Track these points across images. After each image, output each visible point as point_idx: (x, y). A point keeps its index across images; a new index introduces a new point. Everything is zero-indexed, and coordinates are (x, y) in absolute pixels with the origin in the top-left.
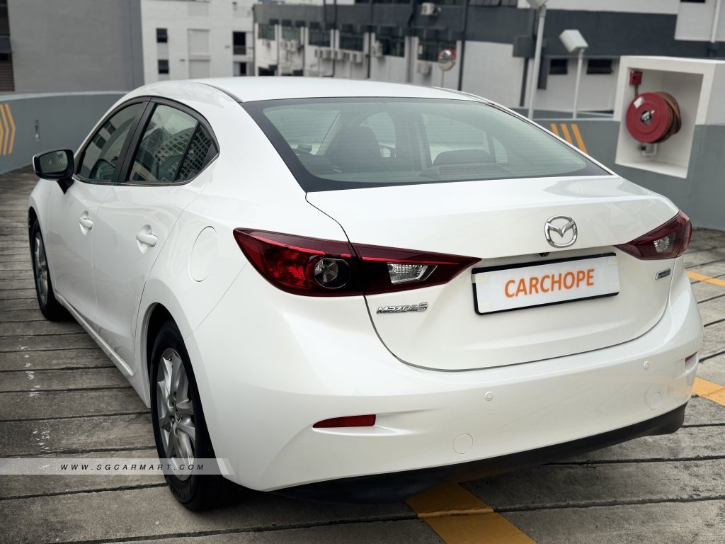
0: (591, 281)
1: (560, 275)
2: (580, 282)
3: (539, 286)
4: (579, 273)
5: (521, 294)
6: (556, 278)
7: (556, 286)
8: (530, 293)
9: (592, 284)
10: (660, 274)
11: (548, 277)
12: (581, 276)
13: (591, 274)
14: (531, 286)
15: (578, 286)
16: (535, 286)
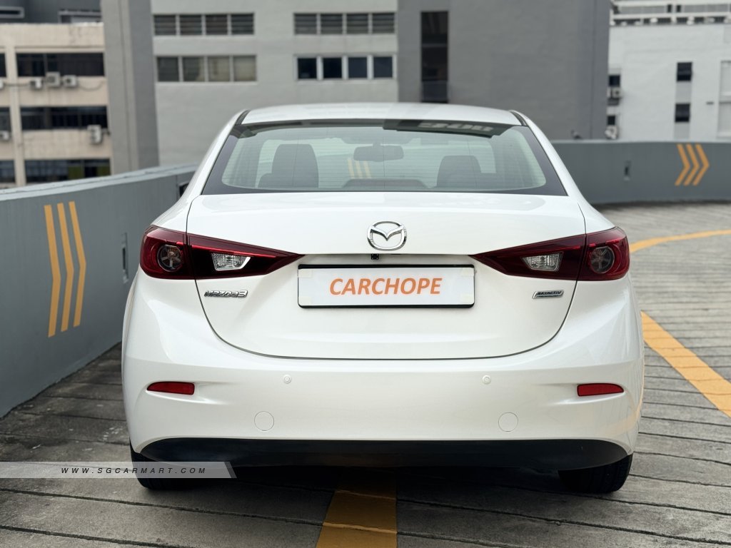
0: (436, 289)
1: (398, 280)
2: (422, 290)
3: (370, 288)
4: (421, 280)
5: (349, 293)
6: (393, 282)
7: (391, 290)
8: (360, 292)
9: (438, 293)
10: (539, 293)
11: (383, 280)
12: (424, 283)
13: (437, 283)
14: (361, 286)
15: (419, 292)
16: (366, 287)
